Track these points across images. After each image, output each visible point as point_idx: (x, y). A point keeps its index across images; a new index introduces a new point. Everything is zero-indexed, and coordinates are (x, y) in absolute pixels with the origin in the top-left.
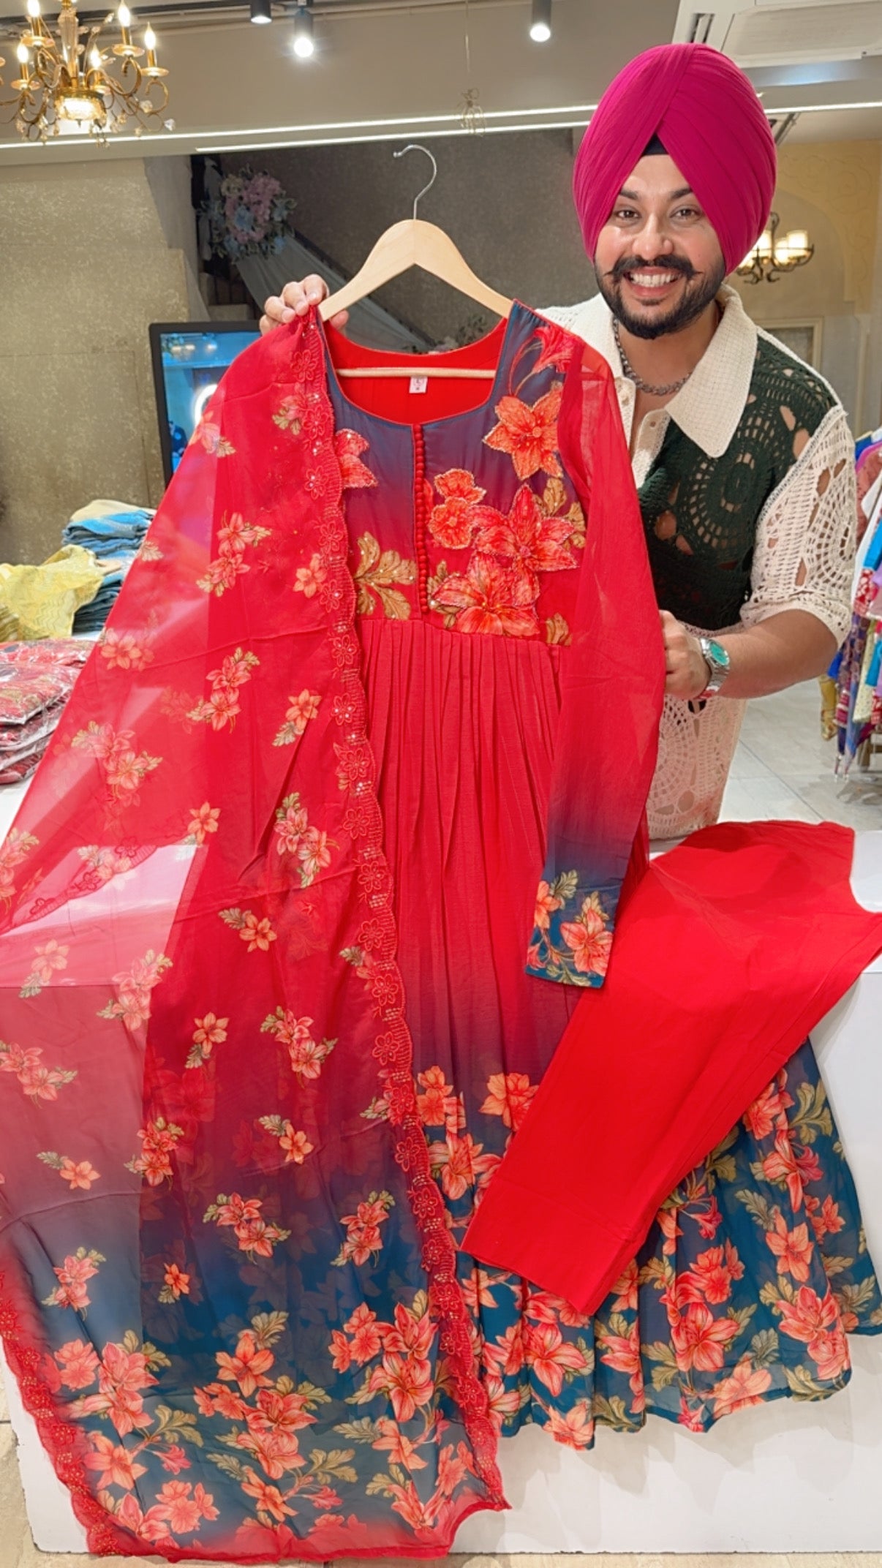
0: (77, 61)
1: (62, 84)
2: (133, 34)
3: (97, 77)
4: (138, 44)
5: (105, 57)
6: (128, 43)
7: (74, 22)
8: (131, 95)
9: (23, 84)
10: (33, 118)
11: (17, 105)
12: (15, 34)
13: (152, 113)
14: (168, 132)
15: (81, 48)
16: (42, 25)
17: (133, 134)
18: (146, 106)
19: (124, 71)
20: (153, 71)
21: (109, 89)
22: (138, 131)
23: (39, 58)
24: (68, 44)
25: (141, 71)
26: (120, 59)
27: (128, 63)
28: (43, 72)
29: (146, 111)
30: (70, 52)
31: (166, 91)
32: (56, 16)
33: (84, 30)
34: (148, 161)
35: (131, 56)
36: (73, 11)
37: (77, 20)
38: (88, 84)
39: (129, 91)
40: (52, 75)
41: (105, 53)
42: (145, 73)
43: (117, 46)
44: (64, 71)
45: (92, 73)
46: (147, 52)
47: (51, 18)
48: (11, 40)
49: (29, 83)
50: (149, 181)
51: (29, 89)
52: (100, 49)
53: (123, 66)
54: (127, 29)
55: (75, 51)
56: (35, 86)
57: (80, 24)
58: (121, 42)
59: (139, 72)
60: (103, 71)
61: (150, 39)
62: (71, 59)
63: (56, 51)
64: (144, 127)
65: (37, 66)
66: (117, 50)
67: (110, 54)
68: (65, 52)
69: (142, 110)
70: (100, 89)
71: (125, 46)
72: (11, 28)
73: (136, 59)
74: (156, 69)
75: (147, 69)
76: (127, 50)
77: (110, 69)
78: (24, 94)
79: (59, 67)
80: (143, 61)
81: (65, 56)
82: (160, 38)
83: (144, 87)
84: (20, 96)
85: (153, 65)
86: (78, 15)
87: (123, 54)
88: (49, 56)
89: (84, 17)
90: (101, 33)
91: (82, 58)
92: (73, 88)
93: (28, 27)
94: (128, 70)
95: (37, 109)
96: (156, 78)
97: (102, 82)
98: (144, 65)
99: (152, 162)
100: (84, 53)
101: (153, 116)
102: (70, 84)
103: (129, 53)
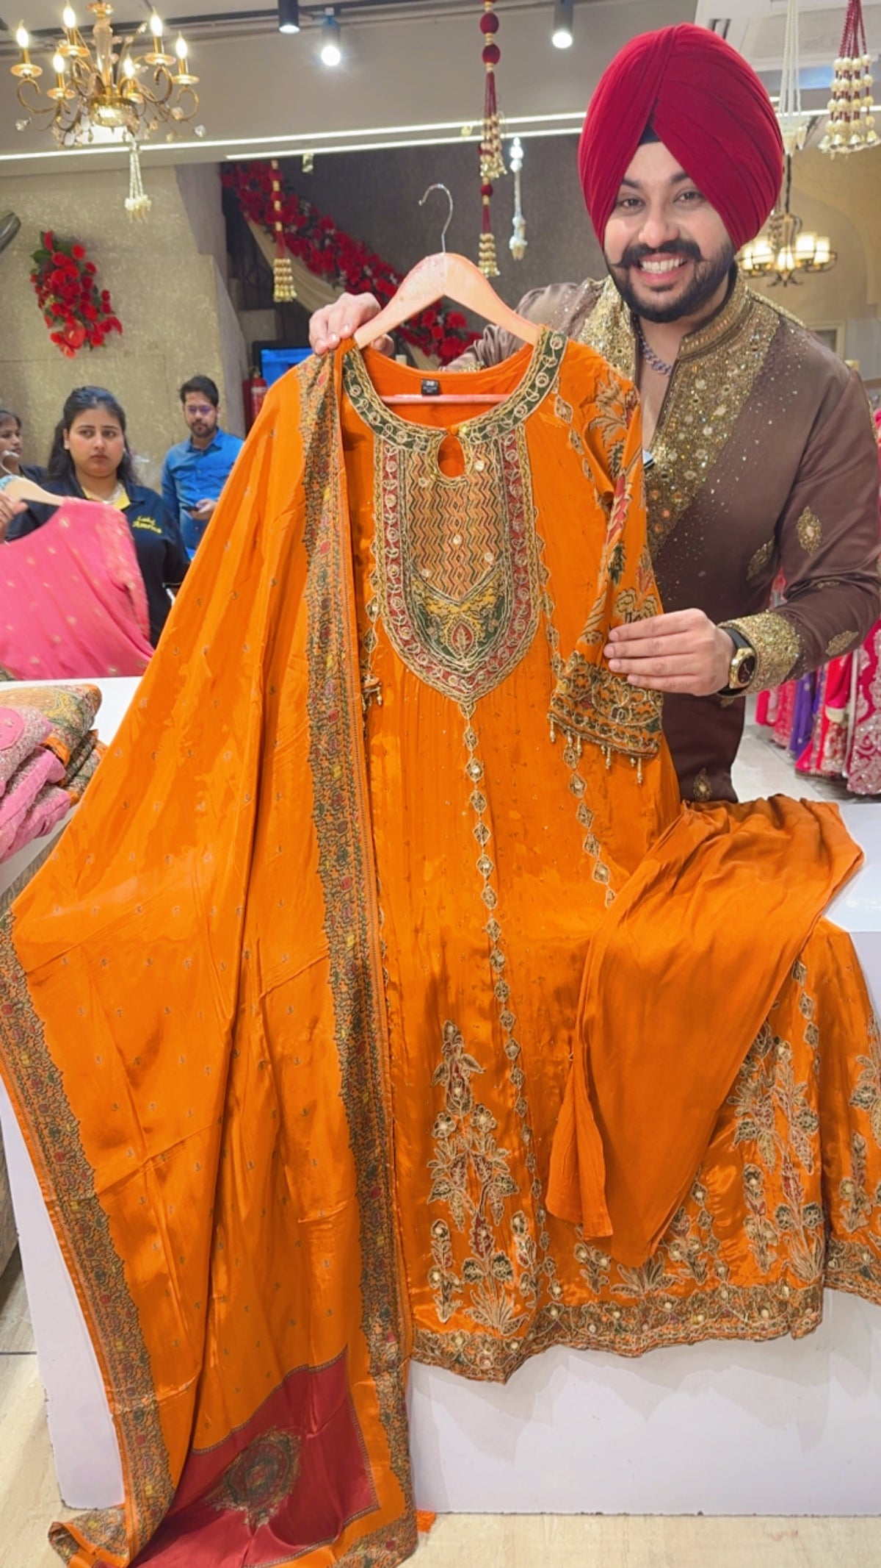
0: (111, 70)
1: (96, 92)
2: (166, 44)
3: (129, 85)
4: (170, 52)
5: (138, 66)
6: (160, 52)
7: (108, 32)
8: (162, 102)
9: (58, 93)
10: (69, 125)
11: (54, 113)
12: (51, 45)
13: (182, 120)
14: (198, 139)
15: (114, 58)
16: (78, 37)
17: (165, 141)
18: (177, 113)
19: (155, 77)
20: (184, 79)
21: (142, 98)
22: (169, 137)
23: (74, 68)
24: (102, 53)
25: (172, 78)
26: (152, 67)
27: (160, 71)
28: (78, 81)
29: (177, 117)
30: (104, 61)
31: (196, 98)
32: (90, 28)
33: (118, 40)
34: (181, 170)
35: (163, 65)
36: (107, 22)
37: (111, 30)
38: (121, 93)
39: (161, 99)
40: (87, 83)
41: (139, 62)
42: (177, 80)
43: (149, 55)
44: (99, 80)
45: (126, 82)
46: (178, 60)
47: (86, 30)
48: (48, 51)
49: (64, 93)
50: (181, 189)
51: (64, 98)
52: (133, 58)
53: (155, 74)
54: (159, 39)
55: (109, 60)
56: (71, 95)
57: (114, 34)
58: (154, 51)
59: (170, 81)
60: (136, 80)
61: (182, 48)
62: (105, 68)
63: (91, 61)
64: (176, 134)
65: (72, 74)
66: (151, 59)
67: (143, 63)
68: (99, 61)
69: (173, 117)
70: (133, 97)
71: (157, 55)
72: (48, 40)
73: (169, 68)
74: (187, 77)
75: (178, 77)
76: (159, 59)
77: (143, 78)
78: (60, 102)
79: (94, 76)
80: (174, 69)
81: (100, 66)
82: (192, 48)
83: (177, 94)
84: (56, 105)
85: (185, 73)
86: (112, 26)
87: (155, 62)
88: (83, 66)
89: (118, 28)
90: (135, 44)
91: (115, 67)
92: (107, 97)
93: (65, 38)
94: (160, 78)
95: (73, 117)
96: (187, 85)
97: (136, 90)
98: (176, 73)
99: (184, 170)
100: (117, 62)
101: (185, 123)
102: (105, 92)
103: (160, 61)
